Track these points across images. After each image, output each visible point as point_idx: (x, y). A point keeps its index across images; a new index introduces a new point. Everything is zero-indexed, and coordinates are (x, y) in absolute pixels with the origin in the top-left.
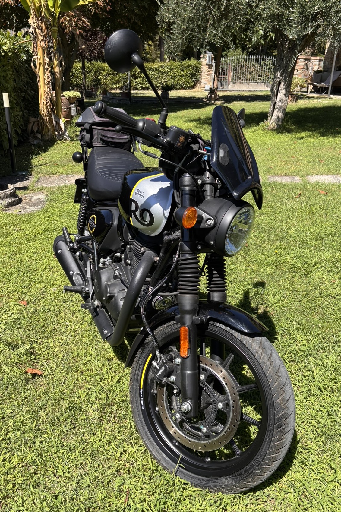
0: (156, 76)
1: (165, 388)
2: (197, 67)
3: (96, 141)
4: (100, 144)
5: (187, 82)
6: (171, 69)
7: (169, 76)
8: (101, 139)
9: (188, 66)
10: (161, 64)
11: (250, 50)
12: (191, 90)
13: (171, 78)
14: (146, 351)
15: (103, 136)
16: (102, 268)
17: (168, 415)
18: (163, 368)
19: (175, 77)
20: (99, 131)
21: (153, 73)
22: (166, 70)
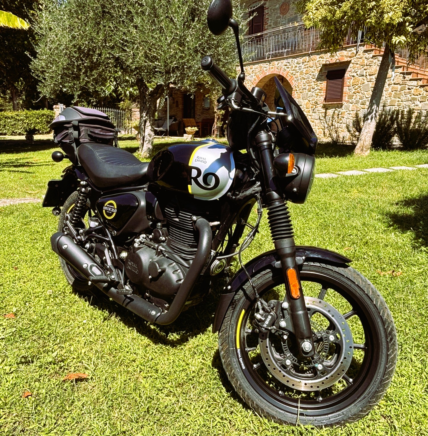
0: (12, 123)
1: (268, 339)
2: (51, 116)
3: (83, 137)
4: (87, 140)
5: (43, 128)
6: (27, 118)
7: (25, 123)
8: (89, 135)
9: (43, 115)
10: (17, 113)
11: (94, 103)
12: (48, 135)
13: (28, 125)
14: (238, 309)
15: (91, 132)
16: (139, 248)
17: (276, 366)
18: (270, 317)
19: (31, 124)
20: (87, 128)
21: (9, 120)
22: (22, 118)
